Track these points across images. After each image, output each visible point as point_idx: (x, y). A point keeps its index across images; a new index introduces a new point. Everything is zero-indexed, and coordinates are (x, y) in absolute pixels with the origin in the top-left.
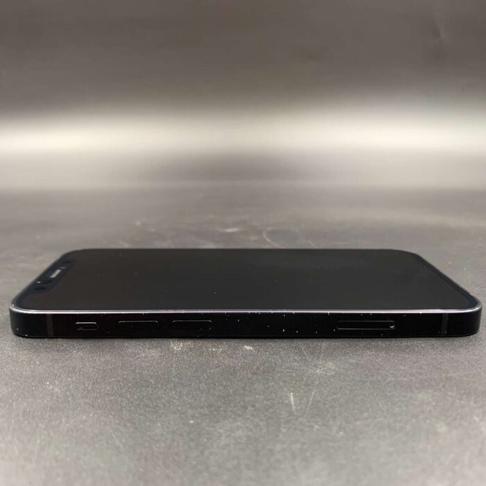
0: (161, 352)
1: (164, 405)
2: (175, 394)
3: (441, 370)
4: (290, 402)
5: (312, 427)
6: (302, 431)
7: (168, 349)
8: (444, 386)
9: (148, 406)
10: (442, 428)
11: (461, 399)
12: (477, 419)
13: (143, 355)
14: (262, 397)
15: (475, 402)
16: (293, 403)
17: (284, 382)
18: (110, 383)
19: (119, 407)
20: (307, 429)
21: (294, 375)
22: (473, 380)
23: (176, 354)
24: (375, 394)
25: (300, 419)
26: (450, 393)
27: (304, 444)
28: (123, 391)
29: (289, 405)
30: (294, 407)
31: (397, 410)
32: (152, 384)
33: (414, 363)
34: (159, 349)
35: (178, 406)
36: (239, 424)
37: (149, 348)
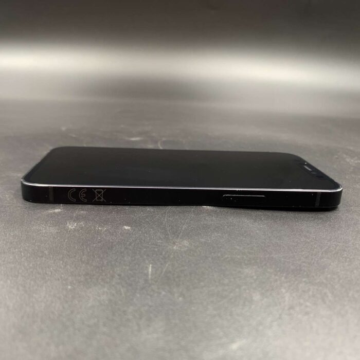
0: (58, 230)
1: (51, 272)
2: (62, 263)
3: (267, 251)
4: (148, 272)
5: (160, 293)
6: (151, 296)
7: (65, 227)
8: (265, 265)
9: (39, 273)
10: (257, 297)
11: (275, 275)
12: (284, 290)
13: (44, 231)
14: (128, 268)
15: (286, 278)
16: (150, 273)
17: (148, 255)
18: (13, 253)
19: (17, 274)
20: (156, 295)
21: (156, 250)
22: (288, 260)
23: (70, 232)
24: (213, 268)
25: (153, 286)
26: (269, 270)
27: (150, 306)
28: (23, 260)
29: (147, 275)
30: (150, 277)
31: (226, 281)
32: (46, 255)
33: (248, 244)
34: (57, 227)
35: (62, 274)
36: (106, 289)
37: (50, 226)
